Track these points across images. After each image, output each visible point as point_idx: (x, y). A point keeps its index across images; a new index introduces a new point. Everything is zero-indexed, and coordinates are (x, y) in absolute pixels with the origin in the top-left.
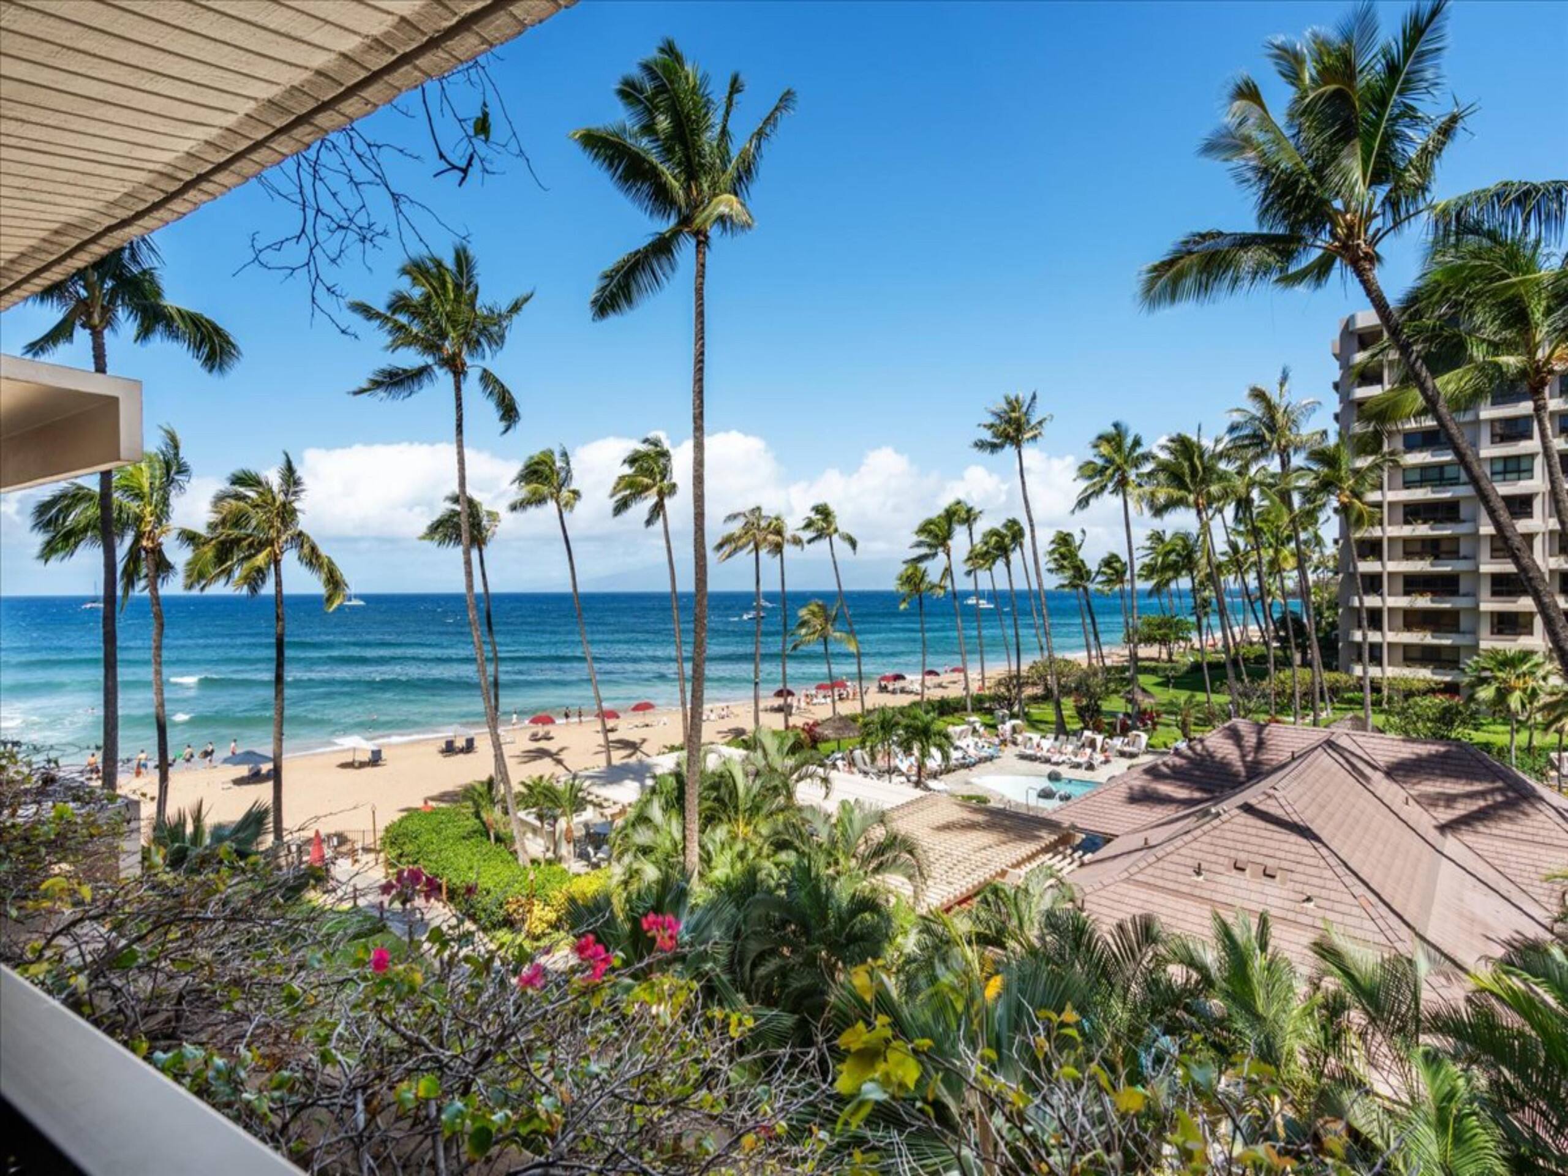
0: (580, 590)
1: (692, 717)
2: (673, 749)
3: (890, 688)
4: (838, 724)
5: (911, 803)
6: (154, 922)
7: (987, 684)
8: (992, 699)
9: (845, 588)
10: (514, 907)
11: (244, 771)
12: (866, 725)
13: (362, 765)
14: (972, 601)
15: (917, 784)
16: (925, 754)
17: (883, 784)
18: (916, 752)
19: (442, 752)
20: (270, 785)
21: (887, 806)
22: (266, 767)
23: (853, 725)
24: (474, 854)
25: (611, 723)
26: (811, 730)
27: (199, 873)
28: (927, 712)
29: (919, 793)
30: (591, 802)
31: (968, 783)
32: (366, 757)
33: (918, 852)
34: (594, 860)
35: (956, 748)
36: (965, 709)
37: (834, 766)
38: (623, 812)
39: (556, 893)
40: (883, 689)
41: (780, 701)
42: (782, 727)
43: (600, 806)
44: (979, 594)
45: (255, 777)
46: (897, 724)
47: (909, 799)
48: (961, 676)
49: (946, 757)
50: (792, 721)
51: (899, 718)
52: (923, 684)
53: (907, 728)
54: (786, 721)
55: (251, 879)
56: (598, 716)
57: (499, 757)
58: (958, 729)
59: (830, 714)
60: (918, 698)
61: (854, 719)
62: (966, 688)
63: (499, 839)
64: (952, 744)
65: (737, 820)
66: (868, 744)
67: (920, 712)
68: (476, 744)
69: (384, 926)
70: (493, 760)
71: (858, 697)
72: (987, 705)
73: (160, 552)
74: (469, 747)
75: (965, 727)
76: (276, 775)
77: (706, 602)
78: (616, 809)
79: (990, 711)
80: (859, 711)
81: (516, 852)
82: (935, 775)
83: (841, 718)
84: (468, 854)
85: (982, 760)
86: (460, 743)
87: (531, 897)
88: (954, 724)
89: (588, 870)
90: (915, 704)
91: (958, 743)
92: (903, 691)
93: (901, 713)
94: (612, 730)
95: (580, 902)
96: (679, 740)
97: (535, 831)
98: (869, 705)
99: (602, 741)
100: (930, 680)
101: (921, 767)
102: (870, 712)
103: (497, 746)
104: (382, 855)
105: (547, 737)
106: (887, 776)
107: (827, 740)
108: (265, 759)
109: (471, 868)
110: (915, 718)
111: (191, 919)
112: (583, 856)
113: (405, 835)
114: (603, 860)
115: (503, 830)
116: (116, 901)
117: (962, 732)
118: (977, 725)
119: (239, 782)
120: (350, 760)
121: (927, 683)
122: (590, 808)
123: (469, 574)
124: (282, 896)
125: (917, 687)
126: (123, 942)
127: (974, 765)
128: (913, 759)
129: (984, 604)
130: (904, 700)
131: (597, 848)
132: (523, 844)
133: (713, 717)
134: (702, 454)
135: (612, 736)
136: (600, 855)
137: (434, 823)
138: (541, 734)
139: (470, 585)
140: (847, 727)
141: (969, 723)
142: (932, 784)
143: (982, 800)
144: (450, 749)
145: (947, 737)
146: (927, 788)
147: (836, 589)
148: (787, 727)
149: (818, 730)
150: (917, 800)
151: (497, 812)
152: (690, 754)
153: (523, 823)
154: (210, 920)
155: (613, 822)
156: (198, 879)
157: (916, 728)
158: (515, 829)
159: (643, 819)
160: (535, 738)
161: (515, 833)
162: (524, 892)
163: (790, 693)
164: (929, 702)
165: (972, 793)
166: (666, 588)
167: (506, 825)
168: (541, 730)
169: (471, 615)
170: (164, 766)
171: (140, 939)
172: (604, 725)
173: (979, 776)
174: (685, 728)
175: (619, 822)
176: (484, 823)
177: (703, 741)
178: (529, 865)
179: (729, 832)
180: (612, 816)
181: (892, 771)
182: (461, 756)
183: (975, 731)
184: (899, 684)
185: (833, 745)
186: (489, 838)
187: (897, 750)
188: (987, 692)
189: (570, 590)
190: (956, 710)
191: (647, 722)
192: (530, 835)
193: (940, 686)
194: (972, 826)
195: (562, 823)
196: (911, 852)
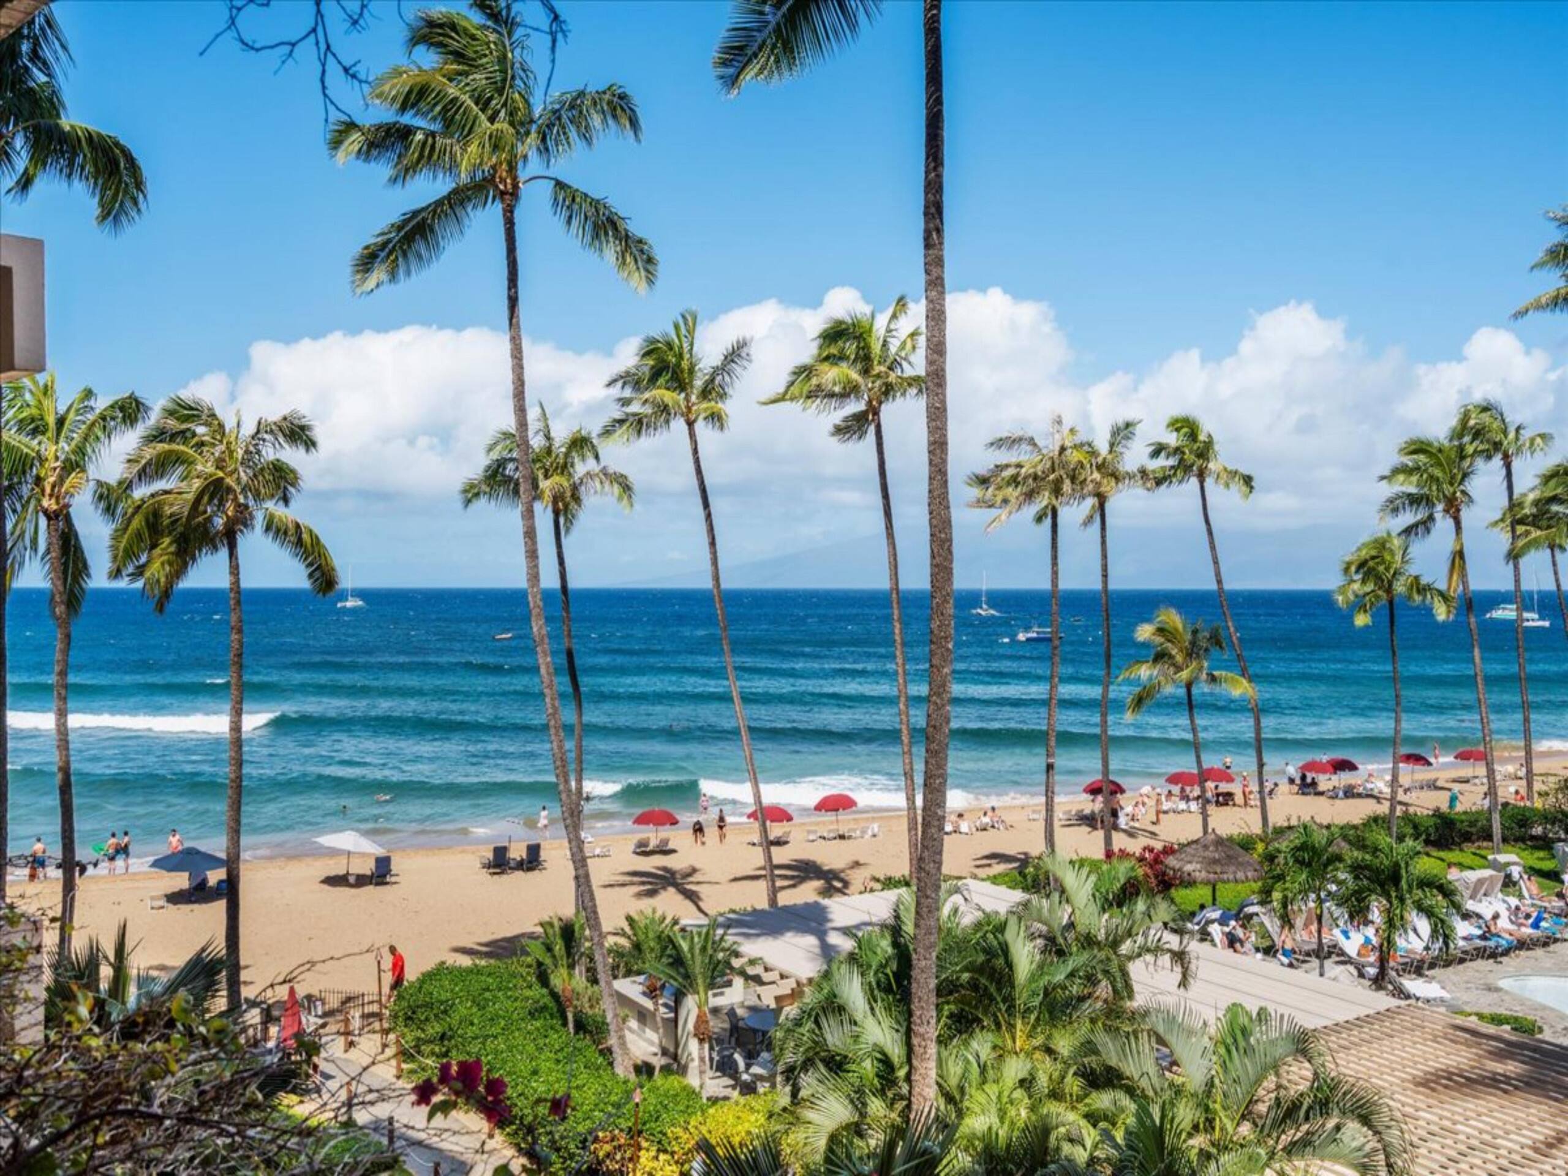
0: (725, 585)
1: (926, 825)
2: (889, 883)
3: (1322, 786)
4: (1212, 853)
5: (1367, 1020)
6: (80, 1114)
7: (1538, 786)
8: (1547, 818)
9: (1228, 586)
10: (607, 1148)
11: (181, 881)
12: (1271, 858)
13: (362, 881)
14: (1506, 613)
15: (1379, 982)
16: (1393, 923)
17: (1306, 976)
18: (1376, 915)
19: (487, 866)
20: (221, 906)
21: (1310, 1023)
22: (215, 876)
23: (1245, 857)
24: (540, 1050)
25: (776, 830)
26: (1157, 860)
27: (138, 1037)
28: (1401, 839)
29: (1383, 1001)
30: (742, 973)
31: (1491, 989)
32: (367, 867)
33: (1382, 1119)
34: (745, 1077)
35: (1466, 916)
36: (1489, 837)
37: (1205, 936)
38: (796, 994)
39: (679, 1131)
40: (1307, 787)
41: (1097, 805)
42: (1099, 854)
43: (758, 980)
44: (1523, 600)
45: (198, 893)
46: (1339, 858)
47: (1363, 1012)
48: (1481, 770)
49: (1441, 931)
50: (1120, 841)
51: (1343, 848)
52: (1394, 782)
53: (1357, 869)
54: (1108, 841)
55: (215, 1057)
56: (752, 815)
57: (582, 880)
58: (1472, 876)
59: (1198, 833)
60: (1383, 809)
61: (1246, 844)
62: (1491, 791)
63: (581, 1026)
64: (1457, 907)
65: (1011, 1027)
66: (1277, 895)
67: (1384, 840)
68: (543, 855)
69: (396, 1160)
70: (572, 884)
71: (1254, 799)
72: (1538, 830)
73: (68, 519)
74: (532, 861)
75: (1487, 873)
76: (230, 890)
77: (950, 610)
78: (785, 988)
79: (1545, 844)
80: (1257, 829)
81: (610, 1050)
82: (1418, 968)
83: (1220, 842)
84: (531, 1048)
85: (1522, 945)
86: (518, 852)
87: (634, 1133)
88: (1462, 866)
89: (735, 1094)
90: (1376, 820)
91: (1470, 905)
92: (1350, 793)
93: (1345, 838)
94: (779, 843)
95: (720, 1151)
96: (902, 867)
97: (643, 1016)
98: (1277, 818)
99: (761, 861)
100: (1409, 774)
101: (1385, 951)
102: (1280, 832)
103: (580, 860)
104: (392, 1037)
105: (664, 850)
106: (1315, 962)
107: (1189, 883)
108: (213, 861)
109: (535, 1072)
110: (1375, 850)
111: (130, 1114)
112: (725, 1067)
113: (429, 1006)
114: (761, 1078)
115: (587, 1009)
116: (26, 1073)
117: (1480, 882)
118: (1516, 871)
119: (176, 898)
120: (342, 872)
121: (1405, 780)
122: (738, 982)
123: (532, 554)
124: (260, 1088)
125: (1381, 786)
126: (34, 1142)
127: (1506, 953)
128: (1370, 931)
129: (1533, 620)
130: (1355, 812)
131: (751, 1057)
132: (622, 1038)
133: (964, 827)
134: (942, 331)
135: (780, 855)
136: (756, 1070)
137: (475, 988)
138: (653, 844)
139: (534, 576)
140: (1230, 859)
141: (1495, 866)
142: (1413, 985)
143: (1522, 1026)
144: (500, 862)
145: (1447, 891)
146: (1401, 993)
147: (1214, 587)
148: (1109, 854)
149: (1172, 861)
150: (1379, 1016)
151: (579, 980)
152: (922, 896)
153: (623, 1000)
154: (155, 1116)
155: (778, 1011)
156: (140, 1048)
157: (1377, 871)
158: (608, 1010)
159: (833, 1007)
160: (643, 850)
161: (609, 1018)
162: (624, 1125)
163: (1118, 789)
164: (1407, 818)
165: (1502, 1011)
166: (883, 583)
167: (594, 1001)
168: (653, 835)
169: (538, 627)
170: (71, 867)
171: (59, 1136)
172: (764, 831)
173: (1518, 974)
174: (912, 845)
175: (791, 1011)
176: (554, 995)
177: (945, 870)
178: (632, 1077)
179: (995, 1047)
180: (778, 999)
181: (1324, 953)
182: (519, 874)
183: (1509, 883)
184: (1344, 779)
185: (1203, 893)
186: (565, 1024)
187: (1337, 912)
188: (1538, 804)
189: (707, 584)
190: (1467, 837)
191: (843, 829)
192: (633, 1024)
193: (1433, 786)
194: (1494, 1083)
195: (691, 1005)
196: (1365, 1120)
